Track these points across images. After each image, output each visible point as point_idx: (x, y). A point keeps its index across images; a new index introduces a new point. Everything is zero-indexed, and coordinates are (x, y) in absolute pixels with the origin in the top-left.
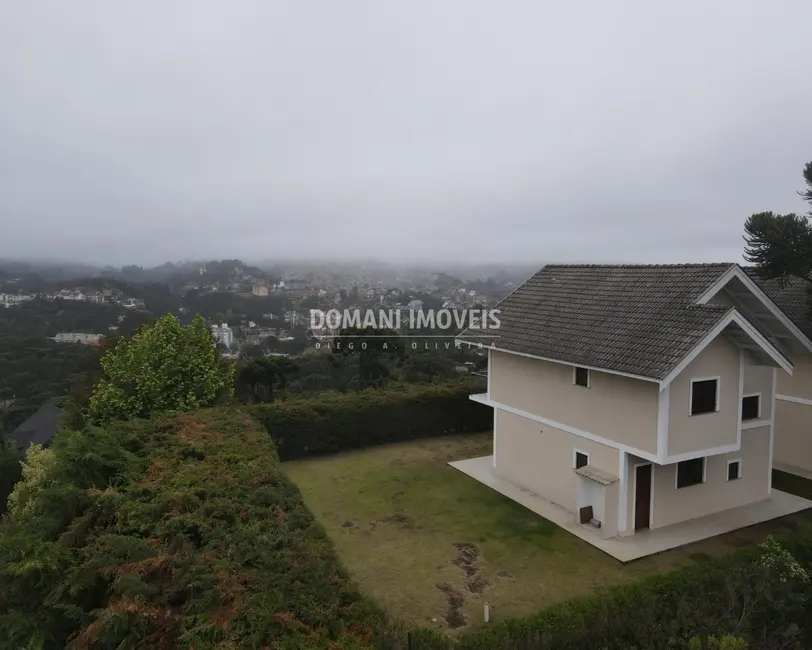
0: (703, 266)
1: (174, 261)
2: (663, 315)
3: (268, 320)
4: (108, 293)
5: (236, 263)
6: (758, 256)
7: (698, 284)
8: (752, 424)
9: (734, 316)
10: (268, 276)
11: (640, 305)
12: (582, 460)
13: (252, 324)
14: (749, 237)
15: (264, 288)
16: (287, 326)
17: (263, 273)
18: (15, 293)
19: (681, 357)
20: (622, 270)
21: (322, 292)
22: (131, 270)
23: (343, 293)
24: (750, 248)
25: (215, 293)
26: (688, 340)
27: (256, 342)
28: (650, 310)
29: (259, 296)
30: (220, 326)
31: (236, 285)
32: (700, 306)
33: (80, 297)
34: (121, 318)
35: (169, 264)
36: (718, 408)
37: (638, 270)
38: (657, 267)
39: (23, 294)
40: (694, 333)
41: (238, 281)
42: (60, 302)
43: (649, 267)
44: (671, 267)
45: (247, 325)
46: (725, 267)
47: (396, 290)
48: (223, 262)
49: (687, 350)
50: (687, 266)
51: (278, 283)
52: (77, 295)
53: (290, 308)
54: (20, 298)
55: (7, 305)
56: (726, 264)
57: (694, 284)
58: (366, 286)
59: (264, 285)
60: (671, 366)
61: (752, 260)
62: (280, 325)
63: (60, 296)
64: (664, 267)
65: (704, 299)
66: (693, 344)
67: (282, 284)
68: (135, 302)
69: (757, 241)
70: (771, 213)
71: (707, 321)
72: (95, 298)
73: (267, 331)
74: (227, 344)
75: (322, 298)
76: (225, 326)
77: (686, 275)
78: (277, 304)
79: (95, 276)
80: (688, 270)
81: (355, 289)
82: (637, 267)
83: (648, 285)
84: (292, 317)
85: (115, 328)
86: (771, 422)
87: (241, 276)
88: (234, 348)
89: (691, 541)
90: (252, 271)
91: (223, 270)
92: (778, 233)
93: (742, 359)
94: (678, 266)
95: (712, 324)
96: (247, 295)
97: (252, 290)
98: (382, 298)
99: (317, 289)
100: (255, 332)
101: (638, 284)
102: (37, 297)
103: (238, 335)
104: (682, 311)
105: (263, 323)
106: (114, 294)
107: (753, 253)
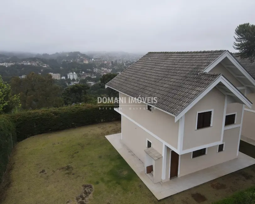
0: (211, 52)
1: (59, 52)
2: (186, 77)
3: (88, 71)
4: (38, 62)
5: (79, 53)
6: (240, 47)
7: (206, 61)
8: (230, 127)
9: (221, 79)
10: (88, 57)
11: (178, 72)
12: (149, 145)
13: (83, 73)
14: (237, 37)
15: (87, 61)
16: (95, 73)
17: (87, 56)
18: (9, 62)
19: (189, 103)
20: (176, 54)
21: (106, 62)
22: (45, 55)
23: (112, 62)
24: (237, 43)
25: (72, 62)
26: (194, 92)
27: (84, 78)
28: (182, 75)
29: (85, 64)
30: (73, 73)
31: (78, 60)
32: (205, 74)
33: (29, 64)
34: (42, 70)
35: (57, 53)
36: (211, 125)
37: (183, 54)
38: (191, 53)
39: (11, 63)
40: (198, 89)
41: (79, 59)
42: (23, 66)
43: (188, 53)
44: (197, 52)
45: (82, 73)
46: (221, 52)
47: (129, 61)
48: (74, 52)
49: (193, 99)
50: (204, 52)
51: (91, 59)
52: (28, 63)
53: (96, 67)
54: (10, 64)
55: (7, 66)
56: (223, 50)
57: (205, 61)
58: (120, 60)
59: (88, 60)
60: (183, 108)
61: (238, 49)
62: (92, 73)
63: (23, 63)
64: (194, 52)
65: (207, 70)
66: (196, 95)
67: (93, 60)
68: (46, 65)
69: (241, 39)
70: (249, 24)
71: (206, 82)
72: (34, 64)
73: (88, 75)
74: (75, 79)
75: (106, 64)
76: (74, 73)
77: (203, 56)
78: (91, 66)
79: (34, 57)
80: (204, 54)
81: (116, 61)
82: (183, 53)
83: (185, 61)
84: (96, 70)
85: (40, 74)
86: (241, 125)
87: (80, 57)
88: (77, 80)
89: (195, 185)
90: (84, 55)
91: (75, 55)
92: (251, 34)
93: (226, 100)
94: (200, 52)
95: (208, 84)
96: (82, 63)
97: (83, 61)
98: (125, 64)
99: (104, 61)
100: (84, 75)
101: (181, 61)
102: (16, 64)
103: (79, 76)
104: (196, 76)
105: (87, 72)
106: (39, 63)
107: (238, 45)
